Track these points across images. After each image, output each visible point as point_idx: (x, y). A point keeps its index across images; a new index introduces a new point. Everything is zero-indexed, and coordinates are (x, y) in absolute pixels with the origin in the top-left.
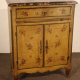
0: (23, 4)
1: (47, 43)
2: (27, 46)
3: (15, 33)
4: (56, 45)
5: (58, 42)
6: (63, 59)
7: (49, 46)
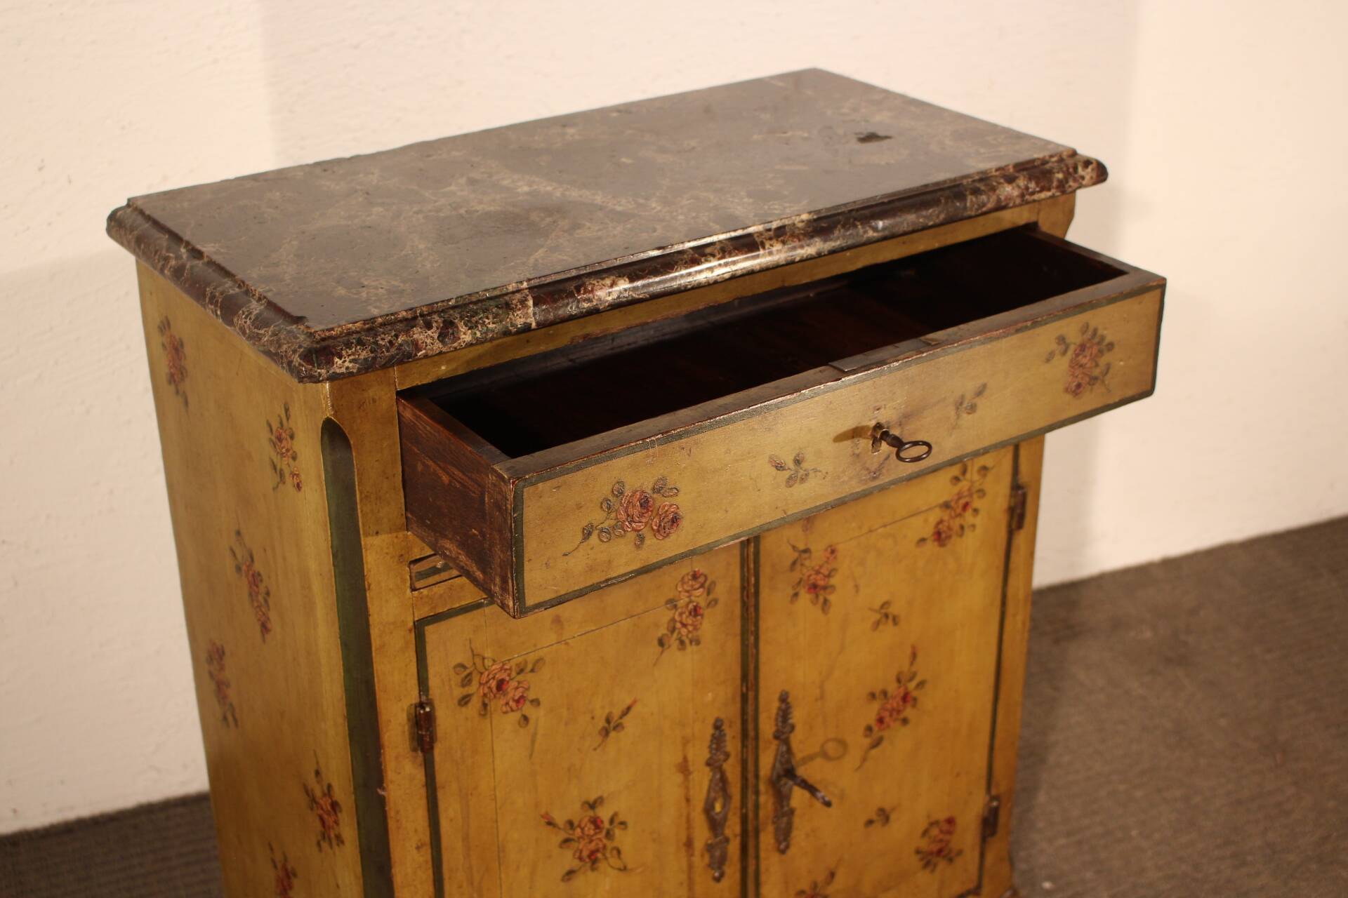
1: (784, 732)
2: (563, 835)
3: (409, 720)
4: (881, 721)
5: (899, 681)
6: (940, 852)
7: (811, 758)
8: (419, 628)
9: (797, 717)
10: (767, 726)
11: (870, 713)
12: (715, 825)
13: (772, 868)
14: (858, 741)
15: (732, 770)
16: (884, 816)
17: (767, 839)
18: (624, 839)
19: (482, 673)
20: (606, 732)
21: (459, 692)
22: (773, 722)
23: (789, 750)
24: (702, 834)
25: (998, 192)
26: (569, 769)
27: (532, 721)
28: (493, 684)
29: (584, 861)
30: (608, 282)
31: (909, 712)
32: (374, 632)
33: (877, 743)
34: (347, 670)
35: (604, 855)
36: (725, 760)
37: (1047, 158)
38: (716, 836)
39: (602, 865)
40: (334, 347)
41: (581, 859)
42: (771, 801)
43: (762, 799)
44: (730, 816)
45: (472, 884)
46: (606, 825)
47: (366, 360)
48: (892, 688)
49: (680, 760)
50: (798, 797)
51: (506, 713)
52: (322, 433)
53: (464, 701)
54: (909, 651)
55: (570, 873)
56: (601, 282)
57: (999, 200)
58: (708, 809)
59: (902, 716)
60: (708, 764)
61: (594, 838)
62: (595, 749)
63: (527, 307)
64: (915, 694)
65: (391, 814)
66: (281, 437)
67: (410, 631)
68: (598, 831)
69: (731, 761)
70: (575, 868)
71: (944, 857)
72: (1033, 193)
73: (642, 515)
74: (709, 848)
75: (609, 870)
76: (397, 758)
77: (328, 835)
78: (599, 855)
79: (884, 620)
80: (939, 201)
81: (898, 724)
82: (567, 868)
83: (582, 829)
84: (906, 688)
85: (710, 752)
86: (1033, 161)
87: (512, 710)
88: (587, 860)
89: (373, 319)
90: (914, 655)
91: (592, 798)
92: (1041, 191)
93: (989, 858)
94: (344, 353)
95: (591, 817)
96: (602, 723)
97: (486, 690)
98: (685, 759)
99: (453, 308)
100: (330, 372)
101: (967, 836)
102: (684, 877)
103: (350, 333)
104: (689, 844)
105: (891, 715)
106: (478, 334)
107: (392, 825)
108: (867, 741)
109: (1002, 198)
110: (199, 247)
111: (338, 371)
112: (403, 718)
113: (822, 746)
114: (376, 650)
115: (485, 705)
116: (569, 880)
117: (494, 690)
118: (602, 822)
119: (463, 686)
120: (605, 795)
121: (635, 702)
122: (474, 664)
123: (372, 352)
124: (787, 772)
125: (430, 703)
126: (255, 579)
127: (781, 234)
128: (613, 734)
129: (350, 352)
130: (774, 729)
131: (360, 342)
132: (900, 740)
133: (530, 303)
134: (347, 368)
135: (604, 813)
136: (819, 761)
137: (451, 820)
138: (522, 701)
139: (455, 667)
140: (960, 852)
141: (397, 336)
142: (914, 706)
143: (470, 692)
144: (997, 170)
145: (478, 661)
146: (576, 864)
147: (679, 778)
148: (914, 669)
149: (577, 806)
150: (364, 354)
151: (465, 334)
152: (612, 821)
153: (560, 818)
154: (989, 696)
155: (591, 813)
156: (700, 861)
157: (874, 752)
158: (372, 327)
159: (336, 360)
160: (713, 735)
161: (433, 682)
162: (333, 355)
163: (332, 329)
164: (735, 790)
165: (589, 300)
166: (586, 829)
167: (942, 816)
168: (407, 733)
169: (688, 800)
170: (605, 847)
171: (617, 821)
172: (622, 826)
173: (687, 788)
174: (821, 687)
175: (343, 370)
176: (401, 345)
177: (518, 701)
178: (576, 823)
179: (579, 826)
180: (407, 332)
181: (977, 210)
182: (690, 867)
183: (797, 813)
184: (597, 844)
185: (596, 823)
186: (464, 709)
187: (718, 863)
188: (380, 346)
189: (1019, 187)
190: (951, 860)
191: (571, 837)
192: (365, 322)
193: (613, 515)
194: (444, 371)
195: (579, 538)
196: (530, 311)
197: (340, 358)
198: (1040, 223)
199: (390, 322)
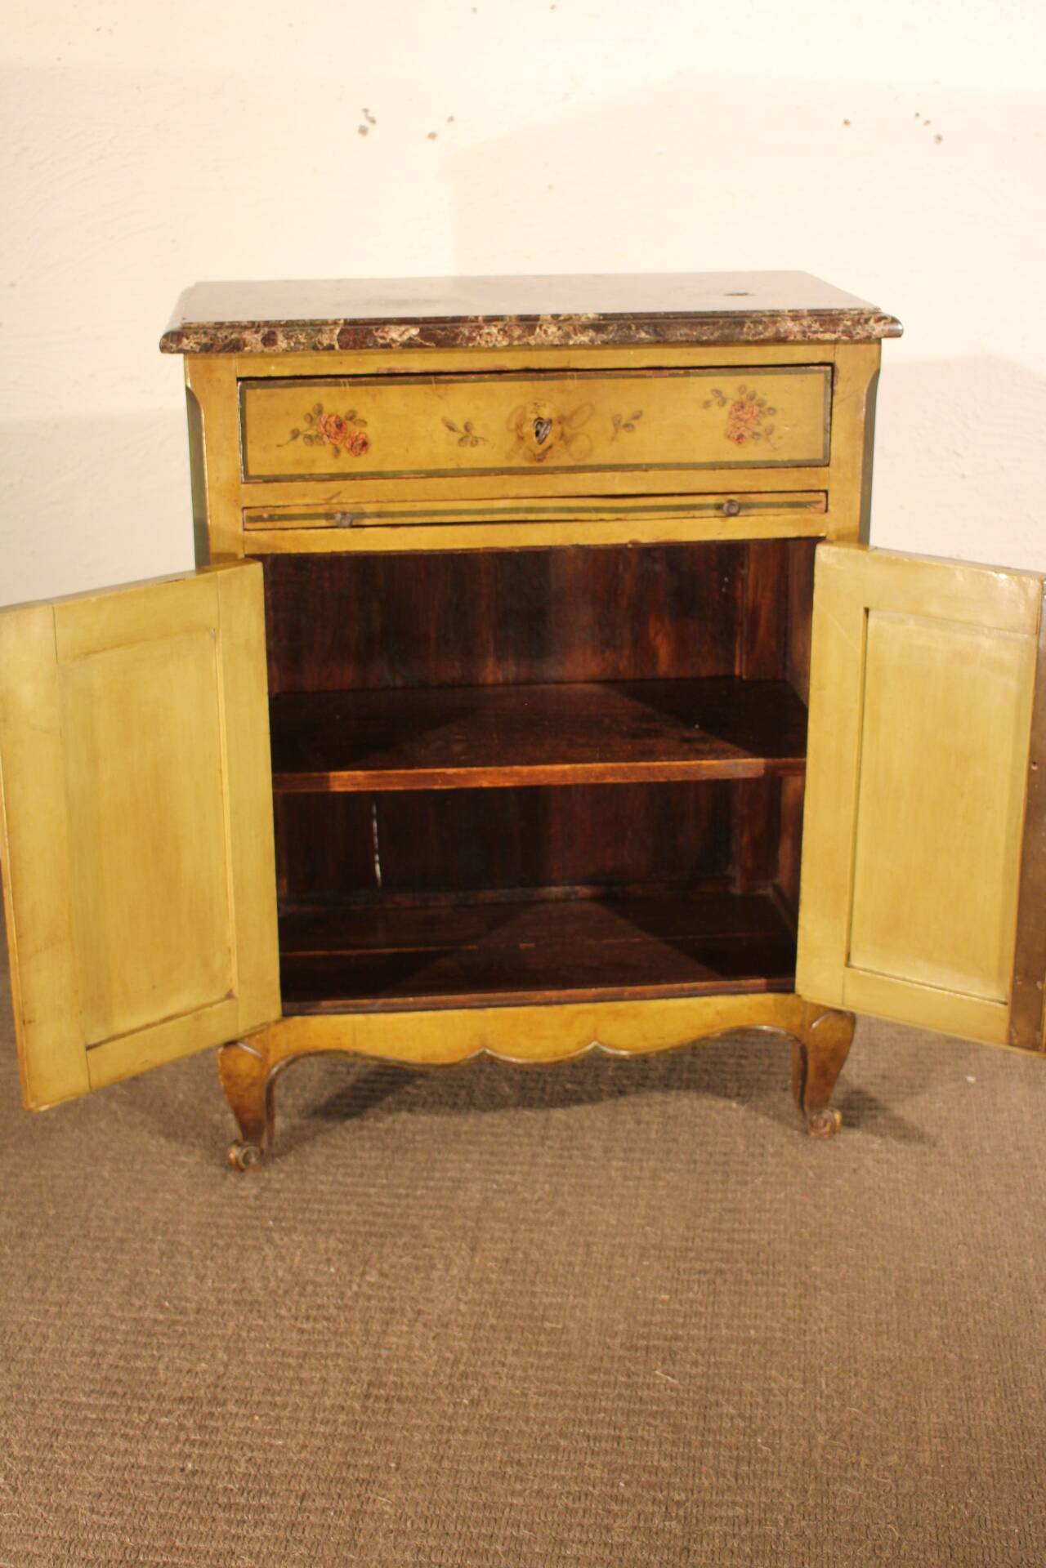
0: (317, 326)
25: (778, 325)
30: (403, 329)
37: (846, 311)
40: (186, 332)
47: (205, 345)
57: (778, 332)
63: (334, 334)
72: (815, 332)
73: (336, 433)
80: (717, 322)
86: (831, 310)
89: (222, 324)
92: (822, 332)
94: (194, 337)
99: (281, 325)
100: (180, 346)
103: (204, 327)
106: (292, 344)
109: (782, 330)
111: (185, 347)
123: (211, 340)
131: (204, 333)
133: (337, 332)
134: (192, 346)
141: (232, 334)
144: (789, 311)
150: (205, 341)
151: (283, 342)
158: (219, 326)
159: (185, 339)
162: (183, 336)
163: (191, 324)
165: (383, 338)
175: (189, 347)
176: (232, 340)
180: (241, 332)
181: (754, 335)
188: (219, 338)
189: (801, 324)
192: (216, 323)
193: (315, 427)
194: (274, 371)
195: (288, 437)
196: (335, 337)
197: (188, 338)
198: (838, 365)
199: (233, 326)
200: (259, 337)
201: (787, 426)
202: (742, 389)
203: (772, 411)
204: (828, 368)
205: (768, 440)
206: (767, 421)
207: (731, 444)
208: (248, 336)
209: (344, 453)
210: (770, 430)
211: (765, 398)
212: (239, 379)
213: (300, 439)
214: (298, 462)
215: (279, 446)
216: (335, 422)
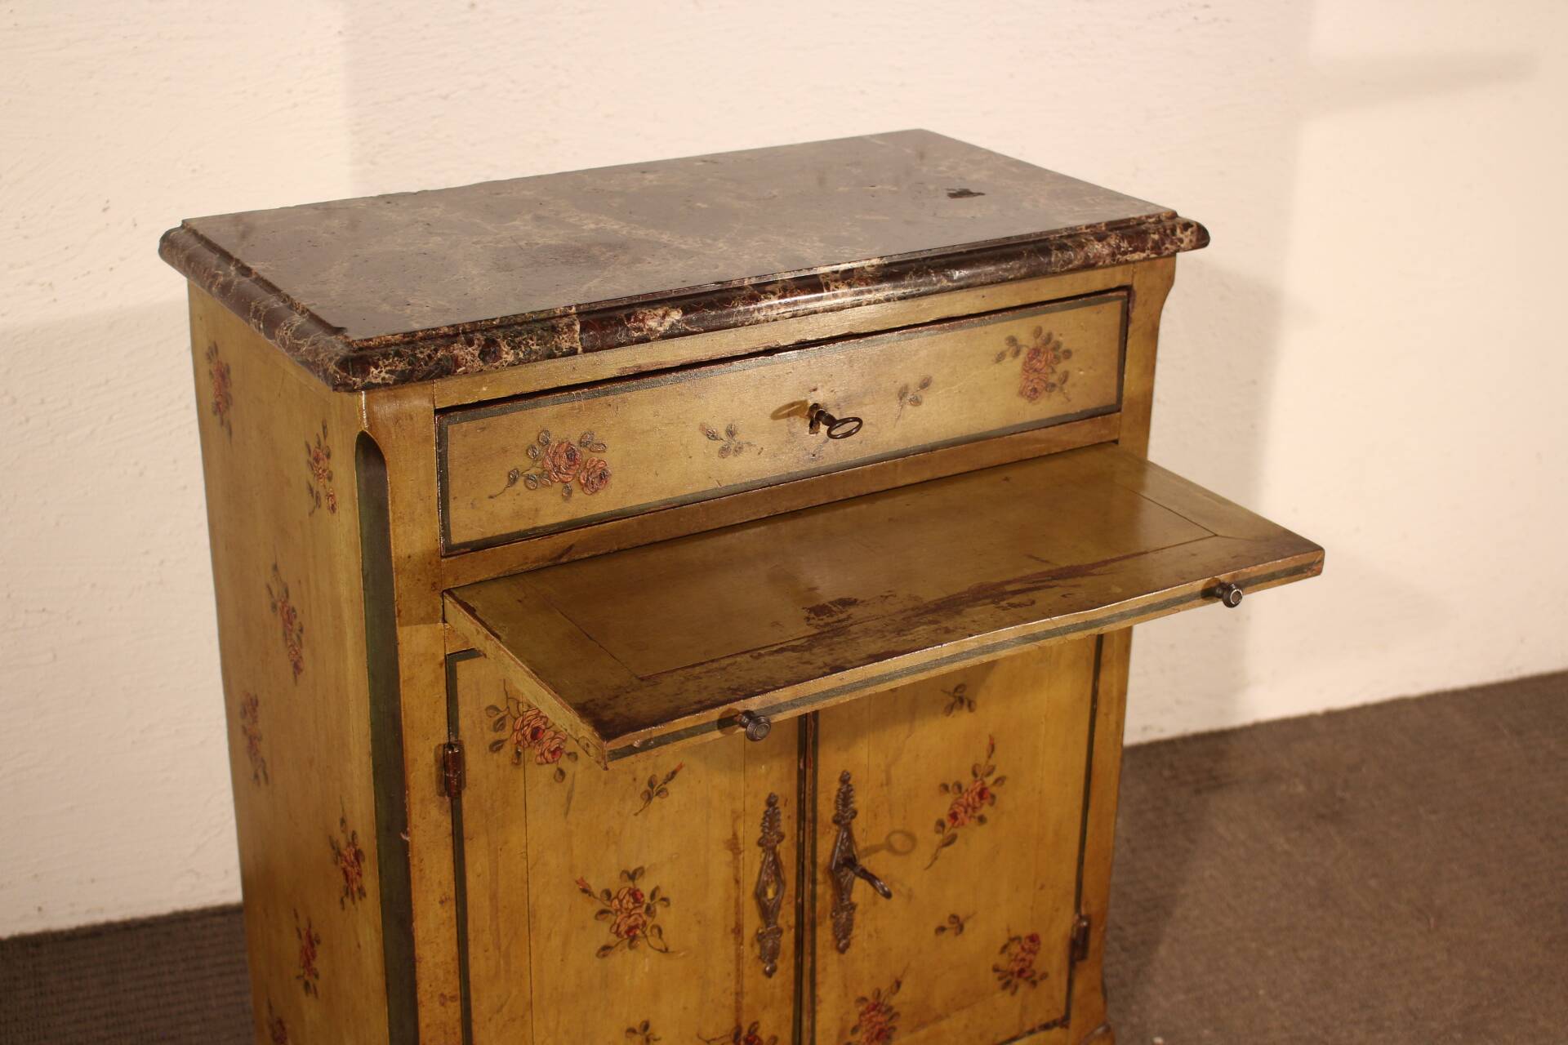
0: (545, 322)
1: (845, 816)
2: (599, 906)
3: (436, 761)
4: (954, 816)
5: (975, 774)
6: (1021, 972)
7: (874, 850)
8: (451, 663)
9: (860, 801)
10: (826, 809)
11: (942, 807)
12: (767, 912)
13: (829, 966)
14: (929, 838)
15: (787, 852)
16: (957, 924)
17: (824, 934)
18: (666, 917)
19: (516, 719)
20: (648, 797)
21: (491, 736)
22: (833, 805)
23: (850, 837)
24: (752, 923)
25: (1086, 249)
26: (608, 833)
27: (568, 776)
28: (528, 731)
29: (622, 937)
30: (660, 312)
31: (986, 810)
32: (403, 663)
33: (950, 841)
34: (374, 702)
35: (644, 933)
36: (778, 842)
37: (1144, 218)
38: (767, 926)
39: (641, 943)
40: (371, 357)
41: (618, 934)
42: (829, 892)
43: (820, 889)
44: (784, 902)
45: (499, 949)
46: (647, 899)
47: (403, 372)
48: (967, 781)
49: (730, 836)
50: (860, 890)
51: (540, 764)
52: (357, 448)
53: (496, 746)
54: (986, 742)
55: (606, 949)
56: (653, 312)
57: (1087, 257)
58: (759, 895)
59: (977, 814)
60: (760, 844)
61: (633, 913)
62: (636, 814)
63: (574, 331)
64: (993, 790)
65: (414, 861)
66: (318, 457)
67: (441, 665)
68: (637, 905)
69: (785, 843)
70: (613, 945)
71: (1026, 979)
72: (1125, 253)
74: (760, 938)
75: (649, 950)
76: (422, 800)
77: (352, 891)
78: (638, 932)
79: (958, 703)
80: (1022, 254)
81: (974, 821)
82: (603, 943)
83: (621, 901)
84: (983, 783)
85: (763, 831)
86: (1129, 220)
87: (547, 762)
88: (626, 936)
89: (413, 334)
90: (992, 748)
91: (632, 867)
92: (1132, 252)
93: (1079, 987)
94: (381, 363)
95: (630, 889)
96: (644, 787)
97: (520, 738)
98: (735, 835)
99: (497, 327)
100: (366, 381)
101: (1053, 958)
102: (731, 967)
103: (388, 345)
104: (738, 930)
105: (966, 812)
106: (521, 355)
107: (415, 874)
108: (938, 838)
109: (1091, 255)
110: (248, 264)
111: (374, 381)
112: (430, 757)
113: (888, 837)
114: (404, 682)
115: (518, 754)
116: (604, 956)
117: (529, 737)
118: (642, 896)
119: (496, 730)
120: (646, 867)
121: (681, 766)
122: (508, 707)
123: (409, 365)
124: (848, 862)
125: (460, 745)
126: (289, 616)
127: (848, 277)
128: (656, 800)
129: (387, 363)
130: (834, 812)
131: (398, 354)
132: (975, 840)
133: (578, 327)
134: (383, 379)
135: (645, 886)
136: (884, 854)
137: (479, 876)
138: (558, 752)
139: (487, 709)
140: (1044, 976)
141: (436, 351)
142: (992, 804)
143: (503, 738)
144: (1087, 227)
145: (512, 704)
146: (613, 939)
147: (728, 856)
148: (991, 762)
149: (615, 874)
150: (401, 366)
151: (507, 353)
152: (653, 896)
153: (596, 886)
154: (1079, 802)
155: (630, 884)
156: (750, 952)
157: (946, 850)
158: (411, 339)
159: (373, 369)
160: (766, 812)
161: (464, 722)
162: (369, 364)
163: (371, 340)
164: (790, 876)
165: (640, 329)
166: (625, 901)
167: (1025, 931)
168: (434, 777)
169: (737, 882)
170: (644, 924)
171: (658, 898)
172: (665, 903)
173: (737, 868)
174: (888, 772)
175: (379, 380)
176: (440, 360)
177: (553, 753)
178: (614, 894)
179: (617, 897)
180: (447, 347)
181: (1062, 266)
182: (739, 957)
183: (859, 908)
184: (636, 919)
185: (635, 895)
186: (495, 756)
187: (770, 956)
188: (419, 359)
189: (1109, 245)
190: (1034, 983)
191: (608, 908)
192: (405, 335)
193: (539, 464)
194: (485, 393)
195: (505, 482)
196: (577, 336)
197: (376, 368)
198: (1135, 287)
199: (430, 336)
200: (474, 350)
201: (1081, 370)
202: (1038, 332)
203: (1068, 354)
204: (1125, 293)
205: (1062, 389)
206: (1061, 368)
207: (1022, 402)
208: (458, 350)
209: (578, 494)
210: (1065, 377)
211: (1061, 339)
212: (437, 412)
213: (520, 483)
214: (517, 515)
215: (491, 497)
216: (566, 451)
